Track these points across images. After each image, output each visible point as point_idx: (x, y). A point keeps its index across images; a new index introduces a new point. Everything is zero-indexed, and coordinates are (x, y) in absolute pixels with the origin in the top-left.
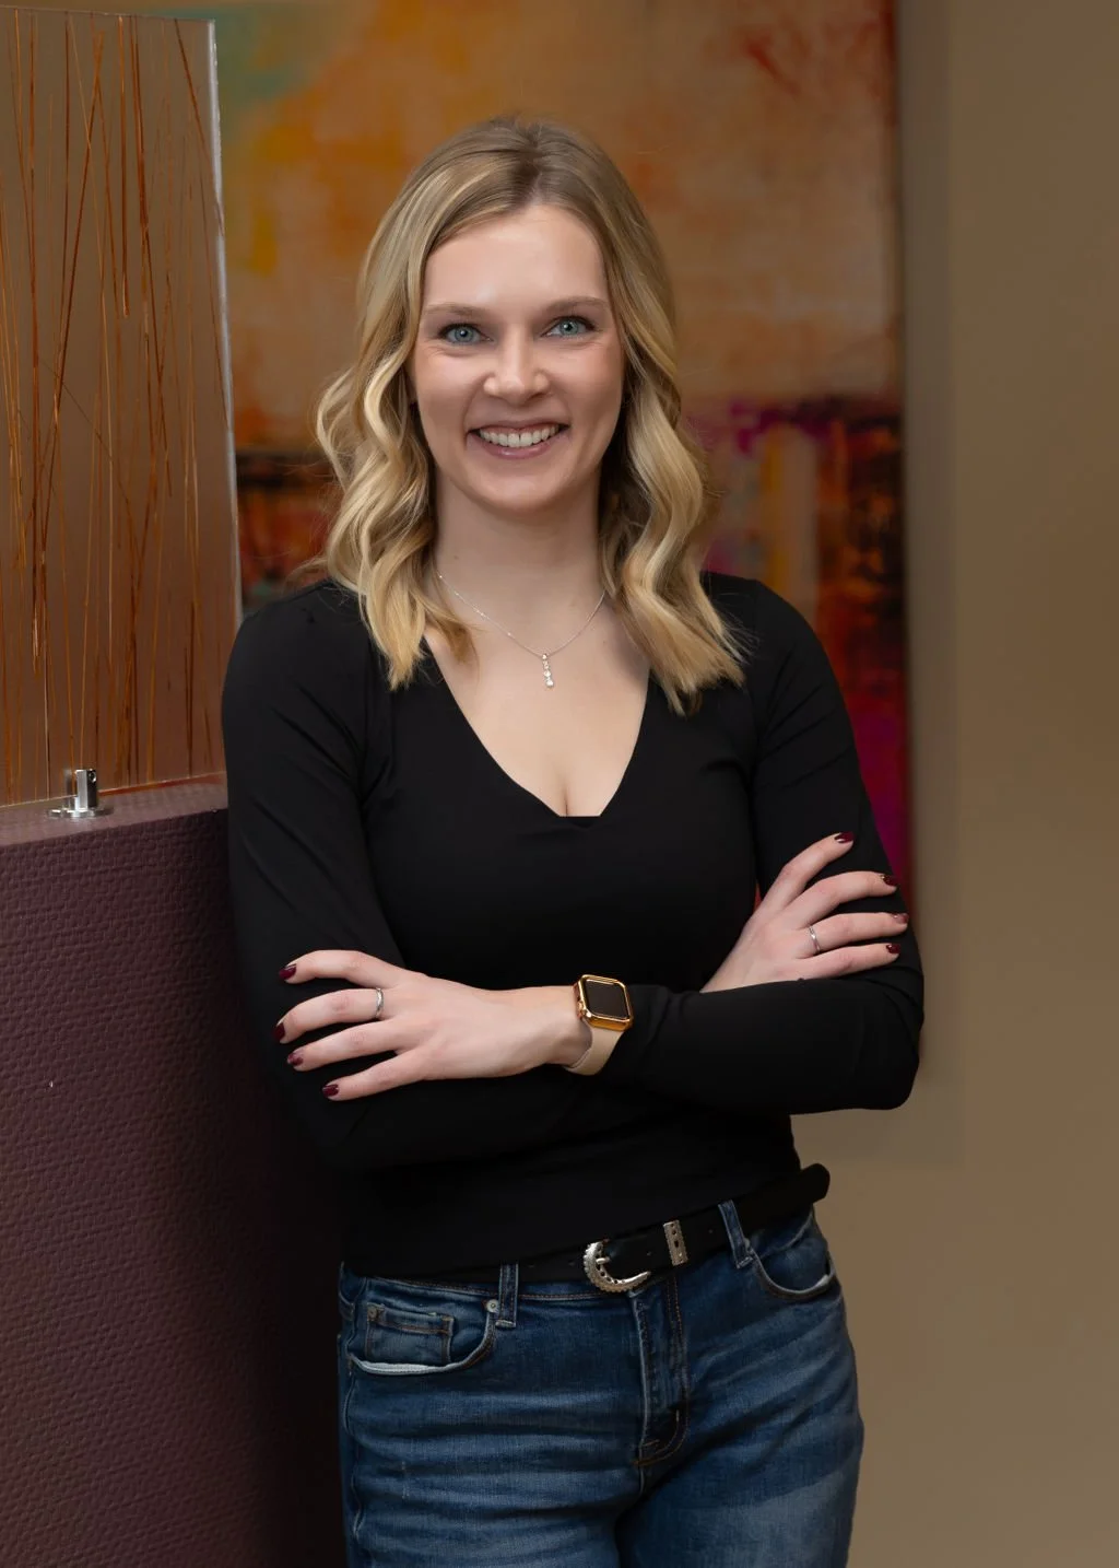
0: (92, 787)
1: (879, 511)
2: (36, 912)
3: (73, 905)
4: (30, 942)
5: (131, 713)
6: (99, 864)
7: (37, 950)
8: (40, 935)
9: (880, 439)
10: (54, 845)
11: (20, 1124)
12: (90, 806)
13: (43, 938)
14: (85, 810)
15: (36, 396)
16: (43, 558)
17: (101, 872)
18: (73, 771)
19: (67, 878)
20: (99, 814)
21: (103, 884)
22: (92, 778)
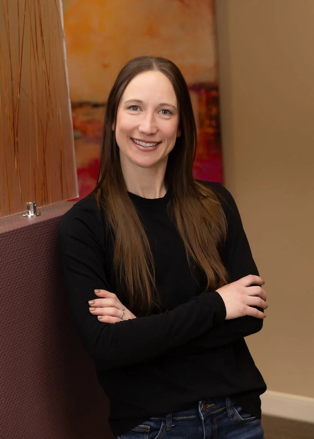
0: (35, 208)
1: (214, 111)
2: (21, 249)
3: (32, 246)
4: (19, 259)
5: (45, 184)
6: (39, 233)
7: (21, 261)
8: (22, 256)
9: (214, 93)
10: (25, 229)
11: (19, 314)
12: (34, 213)
13: (23, 257)
14: (33, 215)
15: (13, 90)
16: (17, 139)
17: (40, 235)
18: (29, 203)
19: (30, 238)
20: (37, 215)
21: (40, 238)
22: (35, 204)
